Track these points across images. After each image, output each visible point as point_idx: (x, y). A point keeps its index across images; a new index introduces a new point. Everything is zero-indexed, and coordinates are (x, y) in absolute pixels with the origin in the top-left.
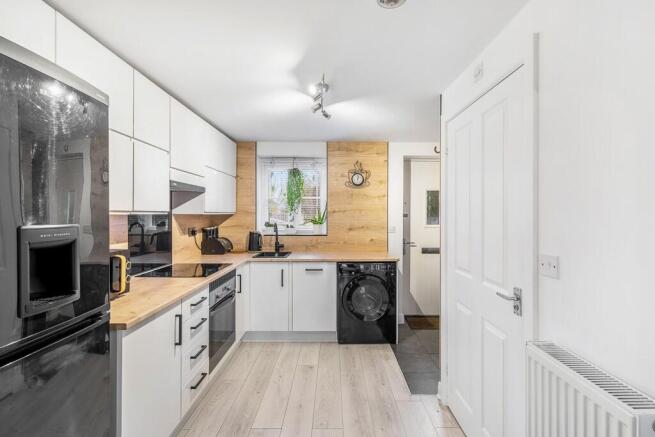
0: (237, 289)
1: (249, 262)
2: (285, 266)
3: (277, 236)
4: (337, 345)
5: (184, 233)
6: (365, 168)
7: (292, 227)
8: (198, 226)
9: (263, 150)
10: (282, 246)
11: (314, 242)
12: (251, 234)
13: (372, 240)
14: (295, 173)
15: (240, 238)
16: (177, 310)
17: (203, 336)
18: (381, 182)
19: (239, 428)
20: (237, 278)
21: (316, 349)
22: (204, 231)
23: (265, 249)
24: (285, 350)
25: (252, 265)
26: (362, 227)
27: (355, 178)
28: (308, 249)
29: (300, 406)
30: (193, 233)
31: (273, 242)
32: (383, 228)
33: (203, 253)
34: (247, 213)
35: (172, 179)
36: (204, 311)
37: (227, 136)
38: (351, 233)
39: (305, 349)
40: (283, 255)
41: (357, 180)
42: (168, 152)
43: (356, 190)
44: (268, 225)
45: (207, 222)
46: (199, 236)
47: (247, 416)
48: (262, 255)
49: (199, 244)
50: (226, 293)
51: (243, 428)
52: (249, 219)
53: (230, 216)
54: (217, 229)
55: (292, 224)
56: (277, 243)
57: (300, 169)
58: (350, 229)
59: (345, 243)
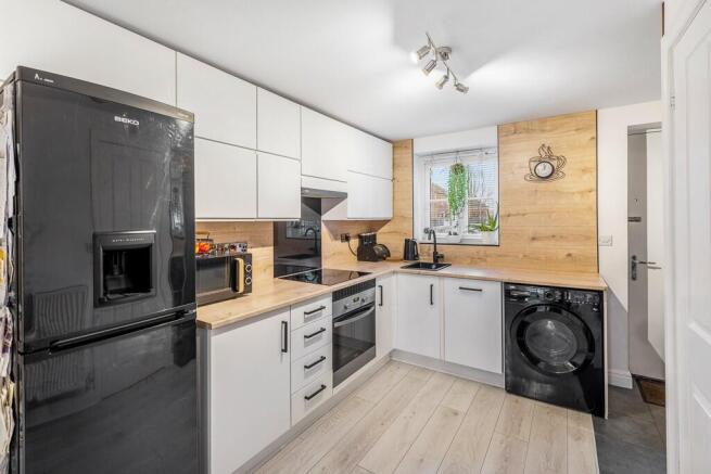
0: (378, 301)
1: (394, 272)
2: (435, 281)
3: (435, 244)
4: (504, 393)
5: (336, 239)
6: (556, 153)
7: (455, 234)
8: (353, 232)
9: (420, 147)
10: (442, 257)
11: (482, 254)
12: (407, 241)
13: (569, 255)
14: (458, 169)
15: (396, 246)
16: (285, 316)
17: (324, 346)
18: (584, 171)
19: (346, 459)
20: (377, 290)
21: (472, 390)
22: (360, 237)
23: (422, 259)
24: (434, 380)
25: (400, 276)
26: (553, 236)
27: (540, 167)
28: (474, 261)
29: (422, 460)
30: (347, 238)
31: (432, 251)
32: (588, 238)
33: (359, 259)
34: (404, 218)
35: (304, 186)
36: (325, 321)
37: (380, 138)
38: (536, 244)
39: (458, 386)
40: (439, 266)
41: (544, 170)
42: (300, 161)
43: (543, 185)
44: (426, 231)
45: (364, 228)
46: (355, 243)
47: (359, 448)
48: (417, 266)
49: (355, 250)
50: (358, 305)
51: (350, 460)
52: (406, 226)
53: (389, 221)
54: (375, 236)
55: (455, 230)
56: (435, 253)
57: (465, 165)
58: (534, 239)
59: (525, 256)
